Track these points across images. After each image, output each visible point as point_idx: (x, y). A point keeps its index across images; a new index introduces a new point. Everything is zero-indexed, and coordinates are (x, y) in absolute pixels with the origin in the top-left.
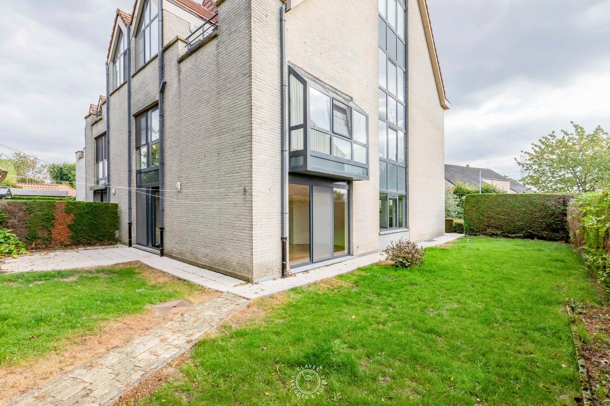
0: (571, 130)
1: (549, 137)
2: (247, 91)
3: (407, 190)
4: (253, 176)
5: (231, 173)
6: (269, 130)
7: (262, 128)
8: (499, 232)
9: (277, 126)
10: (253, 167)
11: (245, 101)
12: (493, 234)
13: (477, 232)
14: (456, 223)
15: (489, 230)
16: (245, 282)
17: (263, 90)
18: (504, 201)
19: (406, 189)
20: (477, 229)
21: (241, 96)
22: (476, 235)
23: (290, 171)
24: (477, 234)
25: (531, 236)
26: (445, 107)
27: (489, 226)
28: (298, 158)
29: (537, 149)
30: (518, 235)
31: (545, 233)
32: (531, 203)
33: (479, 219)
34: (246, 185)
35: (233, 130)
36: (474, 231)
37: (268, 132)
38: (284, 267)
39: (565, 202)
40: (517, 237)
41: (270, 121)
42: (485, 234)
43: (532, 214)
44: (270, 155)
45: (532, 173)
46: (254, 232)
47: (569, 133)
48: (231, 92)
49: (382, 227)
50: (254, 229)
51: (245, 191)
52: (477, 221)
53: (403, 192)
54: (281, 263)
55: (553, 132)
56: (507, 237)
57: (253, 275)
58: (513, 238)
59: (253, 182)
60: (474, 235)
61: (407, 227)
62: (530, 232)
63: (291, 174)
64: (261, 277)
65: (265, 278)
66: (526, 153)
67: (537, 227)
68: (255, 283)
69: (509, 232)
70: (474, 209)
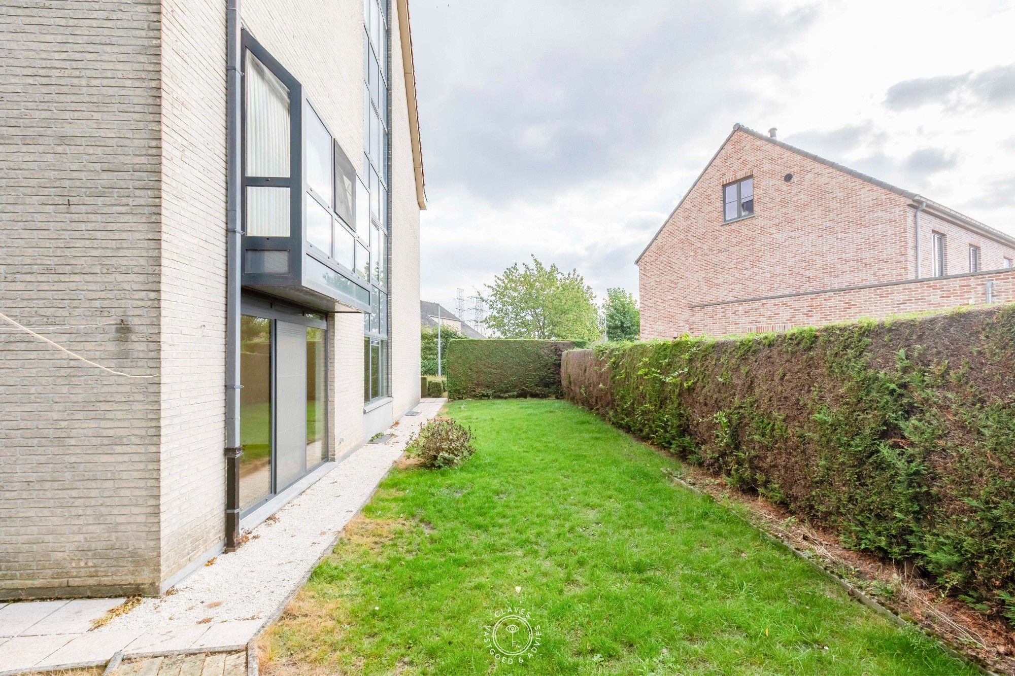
0: (532, 265)
1: (512, 270)
2: (140, 42)
3: (388, 332)
4: (163, 287)
5: (47, 271)
6: (201, 170)
7: (186, 160)
8: (490, 392)
9: (218, 166)
10: (164, 262)
11: (128, 67)
12: (483, 396)
13: (464, 393)
14: (430, 382)
15: (478, 390)
16: (122, 601)
17: (188, 60)
18: (496, 349)
19: (388, 330)
20: (464, 389)
21: (108, 49)
22: (462, 399)
23: (245, 284)
24: (465, 396)
25: (523, 395)
26: (422, 205)
27: (478, 385)
28: (262, 253)
29: (500, 282)
30: (511, 394)
31: (538, 390)
32: (525, 351)
33: (467, 375)
34: (131, 313)
35: (63, 139)
36: (459, 393)
37: (199, 175)
38: (231, 523)
39: (557, 350)
40: (510, 397)
41: (203, 148)
42: (475, 397)
43: (525, 366)
44: (204, 237)
45: (495, 313)
46: (163, 448)
47: (530, 268)
48: (51, 21)
49: (367, 398)
50: (163, 439)
51: (124, 330)
52: (464, 379)
53: (384, 336)
54: (223, 515)
55: (516, 264)
56: (500, 397)
57: (159, 571)
58: (506, 398)
59: (163, 304)
60: (460, 399)
61: (389, 396)
62: (523, 390)
63: (245, 291)
64: (180, 567)
65: (190, 566)
66: (489, 286)
67: (531, 382)
68: (168, 593)
69: (501, 391)
70: (460, 361)
